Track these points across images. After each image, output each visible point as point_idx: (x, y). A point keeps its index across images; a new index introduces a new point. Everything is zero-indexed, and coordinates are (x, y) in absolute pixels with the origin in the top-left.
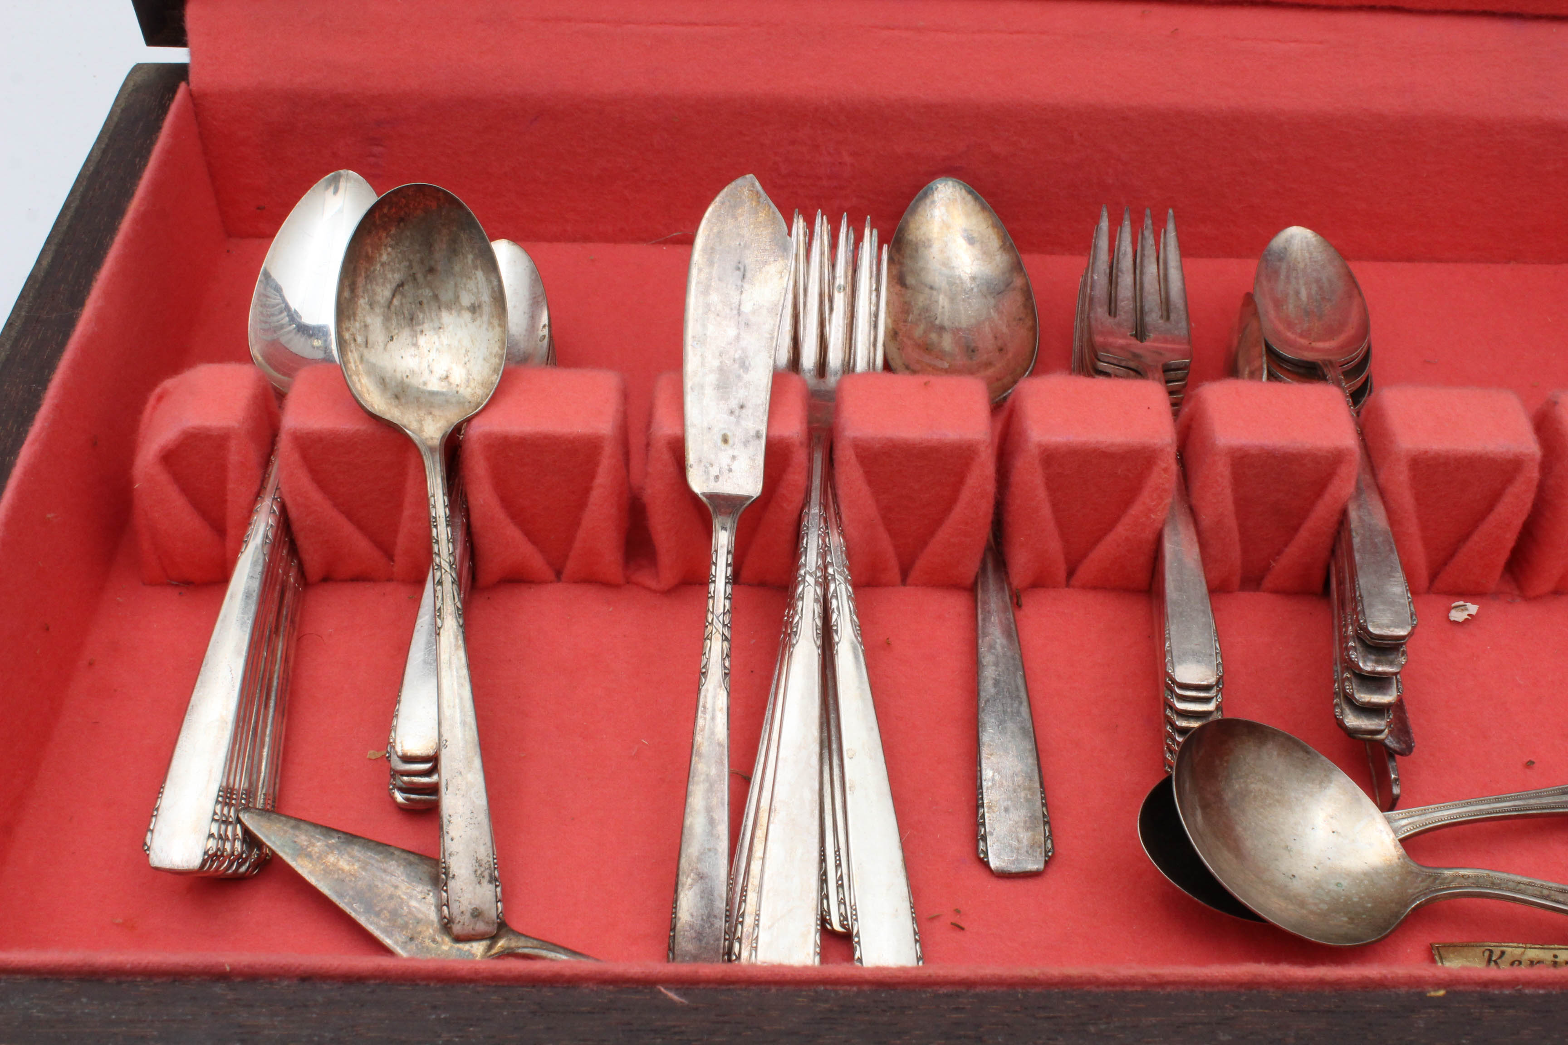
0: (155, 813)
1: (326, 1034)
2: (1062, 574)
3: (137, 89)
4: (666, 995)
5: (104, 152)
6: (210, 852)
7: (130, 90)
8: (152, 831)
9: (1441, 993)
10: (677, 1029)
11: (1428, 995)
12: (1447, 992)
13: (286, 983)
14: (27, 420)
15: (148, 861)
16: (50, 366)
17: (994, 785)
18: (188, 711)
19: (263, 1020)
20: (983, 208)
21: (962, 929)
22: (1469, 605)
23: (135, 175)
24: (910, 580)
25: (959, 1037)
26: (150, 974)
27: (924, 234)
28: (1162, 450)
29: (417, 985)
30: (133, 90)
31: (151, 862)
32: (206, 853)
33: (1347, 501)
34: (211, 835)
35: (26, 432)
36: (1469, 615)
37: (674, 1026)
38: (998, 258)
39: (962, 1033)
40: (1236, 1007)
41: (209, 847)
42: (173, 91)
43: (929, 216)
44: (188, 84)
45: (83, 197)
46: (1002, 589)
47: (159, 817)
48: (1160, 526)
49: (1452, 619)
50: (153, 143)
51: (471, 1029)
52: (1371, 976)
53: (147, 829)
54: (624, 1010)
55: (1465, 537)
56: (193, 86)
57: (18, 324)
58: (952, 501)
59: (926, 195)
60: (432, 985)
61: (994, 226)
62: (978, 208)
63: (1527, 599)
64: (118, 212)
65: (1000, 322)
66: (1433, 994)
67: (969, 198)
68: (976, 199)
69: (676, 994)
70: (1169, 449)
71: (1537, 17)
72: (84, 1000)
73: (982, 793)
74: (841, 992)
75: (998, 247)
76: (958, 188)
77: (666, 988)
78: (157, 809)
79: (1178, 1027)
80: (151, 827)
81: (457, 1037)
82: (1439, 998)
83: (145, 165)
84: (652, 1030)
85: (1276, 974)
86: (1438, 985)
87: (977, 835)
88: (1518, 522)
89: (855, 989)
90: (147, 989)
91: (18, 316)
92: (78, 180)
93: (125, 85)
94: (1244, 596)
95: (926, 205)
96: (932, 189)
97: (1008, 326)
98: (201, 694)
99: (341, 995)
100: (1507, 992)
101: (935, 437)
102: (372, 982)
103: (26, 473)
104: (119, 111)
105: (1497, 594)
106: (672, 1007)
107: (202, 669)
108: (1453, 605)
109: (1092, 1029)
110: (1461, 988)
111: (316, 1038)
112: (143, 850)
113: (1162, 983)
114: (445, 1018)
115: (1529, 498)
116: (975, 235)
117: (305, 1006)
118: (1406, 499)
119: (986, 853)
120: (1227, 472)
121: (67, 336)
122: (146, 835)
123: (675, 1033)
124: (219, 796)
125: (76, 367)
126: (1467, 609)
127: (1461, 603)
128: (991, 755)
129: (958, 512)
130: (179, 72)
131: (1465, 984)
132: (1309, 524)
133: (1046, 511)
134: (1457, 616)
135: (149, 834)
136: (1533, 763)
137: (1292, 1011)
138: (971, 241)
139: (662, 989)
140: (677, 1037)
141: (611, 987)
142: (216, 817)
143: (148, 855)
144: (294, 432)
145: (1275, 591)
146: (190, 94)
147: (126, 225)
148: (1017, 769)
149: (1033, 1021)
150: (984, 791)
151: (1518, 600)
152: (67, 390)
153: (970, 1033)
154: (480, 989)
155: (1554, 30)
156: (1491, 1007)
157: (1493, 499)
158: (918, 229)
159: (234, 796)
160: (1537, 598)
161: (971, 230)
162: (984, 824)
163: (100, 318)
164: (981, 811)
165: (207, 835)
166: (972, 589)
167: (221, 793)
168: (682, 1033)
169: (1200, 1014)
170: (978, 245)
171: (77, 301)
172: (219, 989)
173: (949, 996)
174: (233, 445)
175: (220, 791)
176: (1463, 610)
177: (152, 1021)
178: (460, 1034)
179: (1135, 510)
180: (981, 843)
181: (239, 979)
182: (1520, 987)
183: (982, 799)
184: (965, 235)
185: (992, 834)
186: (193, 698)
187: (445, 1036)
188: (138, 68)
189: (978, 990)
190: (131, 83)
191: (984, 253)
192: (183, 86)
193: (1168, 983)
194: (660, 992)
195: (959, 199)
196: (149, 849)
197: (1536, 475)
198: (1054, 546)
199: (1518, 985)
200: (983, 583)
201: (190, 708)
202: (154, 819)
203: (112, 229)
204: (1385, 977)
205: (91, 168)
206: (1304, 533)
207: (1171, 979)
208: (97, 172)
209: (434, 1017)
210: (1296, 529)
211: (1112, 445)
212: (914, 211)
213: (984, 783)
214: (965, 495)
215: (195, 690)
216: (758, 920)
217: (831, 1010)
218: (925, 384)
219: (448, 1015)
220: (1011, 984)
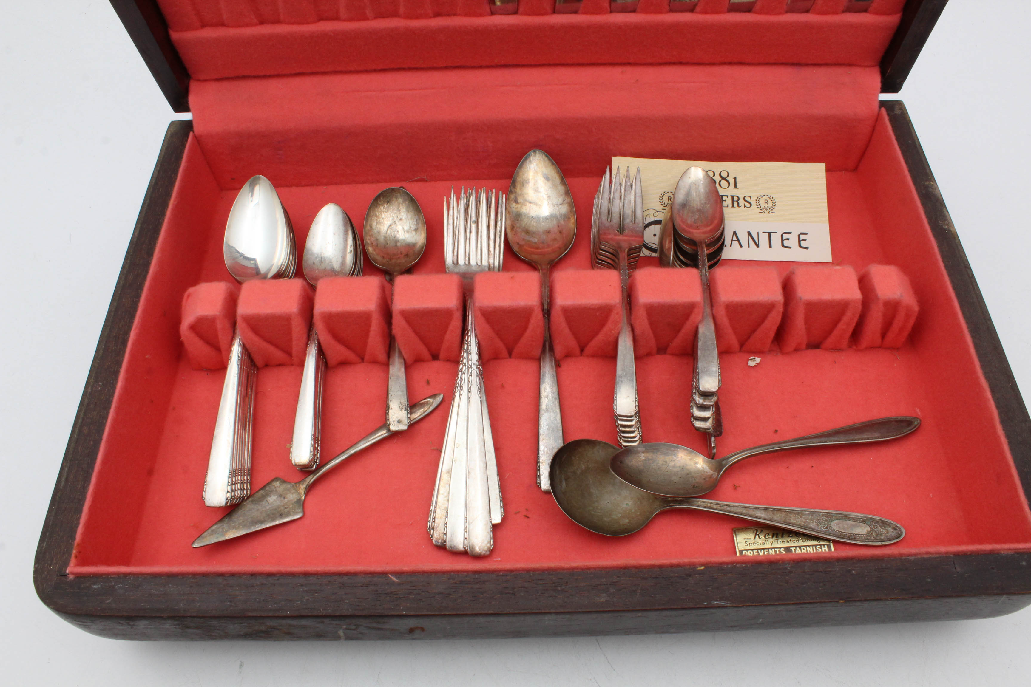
0: (205, 484)
1: (262, 598)
2: (578, 351)
3: (172, 136)
4: (391, 578)
5: (159, 172)
6: (229, 499)
7: (169, 136)
8: (205, 491)
9: (703, 568)
10: (395, 593)
11: (697, 569)
12: (705, 567)
13: (245, 577)
14: (133, 316)
15: (205, 504)
16: (141, 287)
17: (544, 453)
18: (214, 439)
19: (237, 593)
20: (553, 164)
21: (528, 517)
22: (756, 358)
23: (172, 184)
24: (513, 355)
25: (506, 593)
26: (195, 575)
27: (526, 177)
28: (615, 306)
29: (295, 576)
30: (170, 137)
31: (206, 504)
32: (227, 499)
33: (698, 323)
34: (228, 492)
35: (133, 322)
36: (756, 363)
37: (394, 592)
38: (559, 188)
39: (507, 592)
40: (618, 577)
41: (228, 496)
42: (187, 135)
43: (529, 168)
44: (193, 132)
45: (151, 197)
46: (551, 360)
47: (207, 485)
48: (617, 335)
49: (749, 365)
50: (179, 167)
51: (316, 594)
52: (674, 563)
53: (202, 490)
54: (375, 585)
55: (754, 331)
56: (195, 133)
57: (127, 267)
58: (525, 328)
59: (526, 159)
60: (301, 576)
61: (558, 172)
62: (550, 164)
63: (782, 353)
64: (165, 206)
65: (561, 219)
66: (699, 568)
67: (546, 159)
68: (549, 160)
69: (395, 578)
70: (618, 305)
71: (807, 65)
72: (170, 585)
73: (539, 456)
74: (460, 575)
75: (559, 182)
76: (541, 154)
77: (391, 575)
78: (206, 482)
79: (594, 586)
80: (204, 490)
81: (311, 598)
82: (701, 570)
83: (176, 179)
84: (385, 593)
85: (635, 563)
86: (702, 565)
87: (537, 475)
88: (775, 327)
89: (466, 573)
90: (193, 580)
91: (127, 263)
92: (148, 189)
93: (167, 133)
94: (659, 357)
95: (527, 163)
96: (529, 155)
97: (564, 220)
98: (218, 431)
99: (266, 581)
100: (729, 566)
101: (515, 304)
102: (278, 575)
103: (133, 344)
104: (165, 149)
105: (771, 351)
106: (393, 583)
107: (218, 419)
108: (750, 358)
109: (559, 588)
110: (711, 565)
111: (258, 600)
112: (202, 499)
113: (589, 568)
114: (306, 590)
115: (779, 319)
116: (549, 176)
117: (253, 586)
118: (724, 320)
119: (540, 483)
120: (644, 314)
121: (147, 272)
122: (203, 493)
123: (395, 594)
124: (229, 475)
125: (151, 288)
126: (755, 361)
127: (753, 357)
128: (543, 439)
129: (528, 333)
130: (188, 125)
131: (712, 564)
132: (683, 331)
133: (567, 331)
134: (751, 363)
135: (204, 492)
136: (777, 430)
137: (640, 578)
138: (547, 179)
139: (390, 576)
140: (395, 596)
141: (370, 575)
142: (229, 484)
143: (204, 501)
144: (242, 316)
145: (673, 354)
146: (195, 136)
147: (169, 213)
148: (554, 446)
149: (536, 586)
150: (540, 456)
151: (779, 354)
152: (148, 300)
153: (510, 592)
154: (319, 577)
155: (815, 71)
156: (722, 573)
157: (763, 319)
158: (523, 175)
159: (237, 472)
160: (787, 353)
161: (548, 174)
162: (539, 470)
163: (161, 263)
164: (538, 464)
165: (226, 492)
166: (539, 360)
167: (230, 474)
168: (397, 594)
169: (603, 581)
170: (550, 181)
171: (150, 254)
172: (220, 579)
173: (503, 576)
174: (218, 322)
175: (230, 472)
176: (754, 361)
177: (196, 594)
178: (312, 597)
179: (605, 329)
180: (538, 479)
181: (228, 575)
182: (735, 564)
183: (539, 459)
184: (545, 176)
185: (542, 475)
186: (215, 433)
187: (307, 597)
188: (173, 123)
189: (515, 573)
190: (169, 133)
191: (553, 185)
192: (191, 133)
193: (591, 568)
194: (389, 576)
195: (542, 160)
196: (204, 499)
197: (781, 309)
198: (573, 343)
199: (734, 564)
200: (543, 358)
201: (214, 437)
202: (205, 486)
203: (163, 214)
204: (680, 563)
205: (154, 181)
206: (681, 334)
207: (592, 567)
208: (156, 183)
209: (301, 590)
210: (679, 331)
211: (593, 305)
212: (521, 166)
213: (540, 452)
214: (531, 326)
215: (216, 429)
216: (447, 515)
217: (456, 583)
218: (512, 278)
219: (307, 589)
220: (528, 570)
